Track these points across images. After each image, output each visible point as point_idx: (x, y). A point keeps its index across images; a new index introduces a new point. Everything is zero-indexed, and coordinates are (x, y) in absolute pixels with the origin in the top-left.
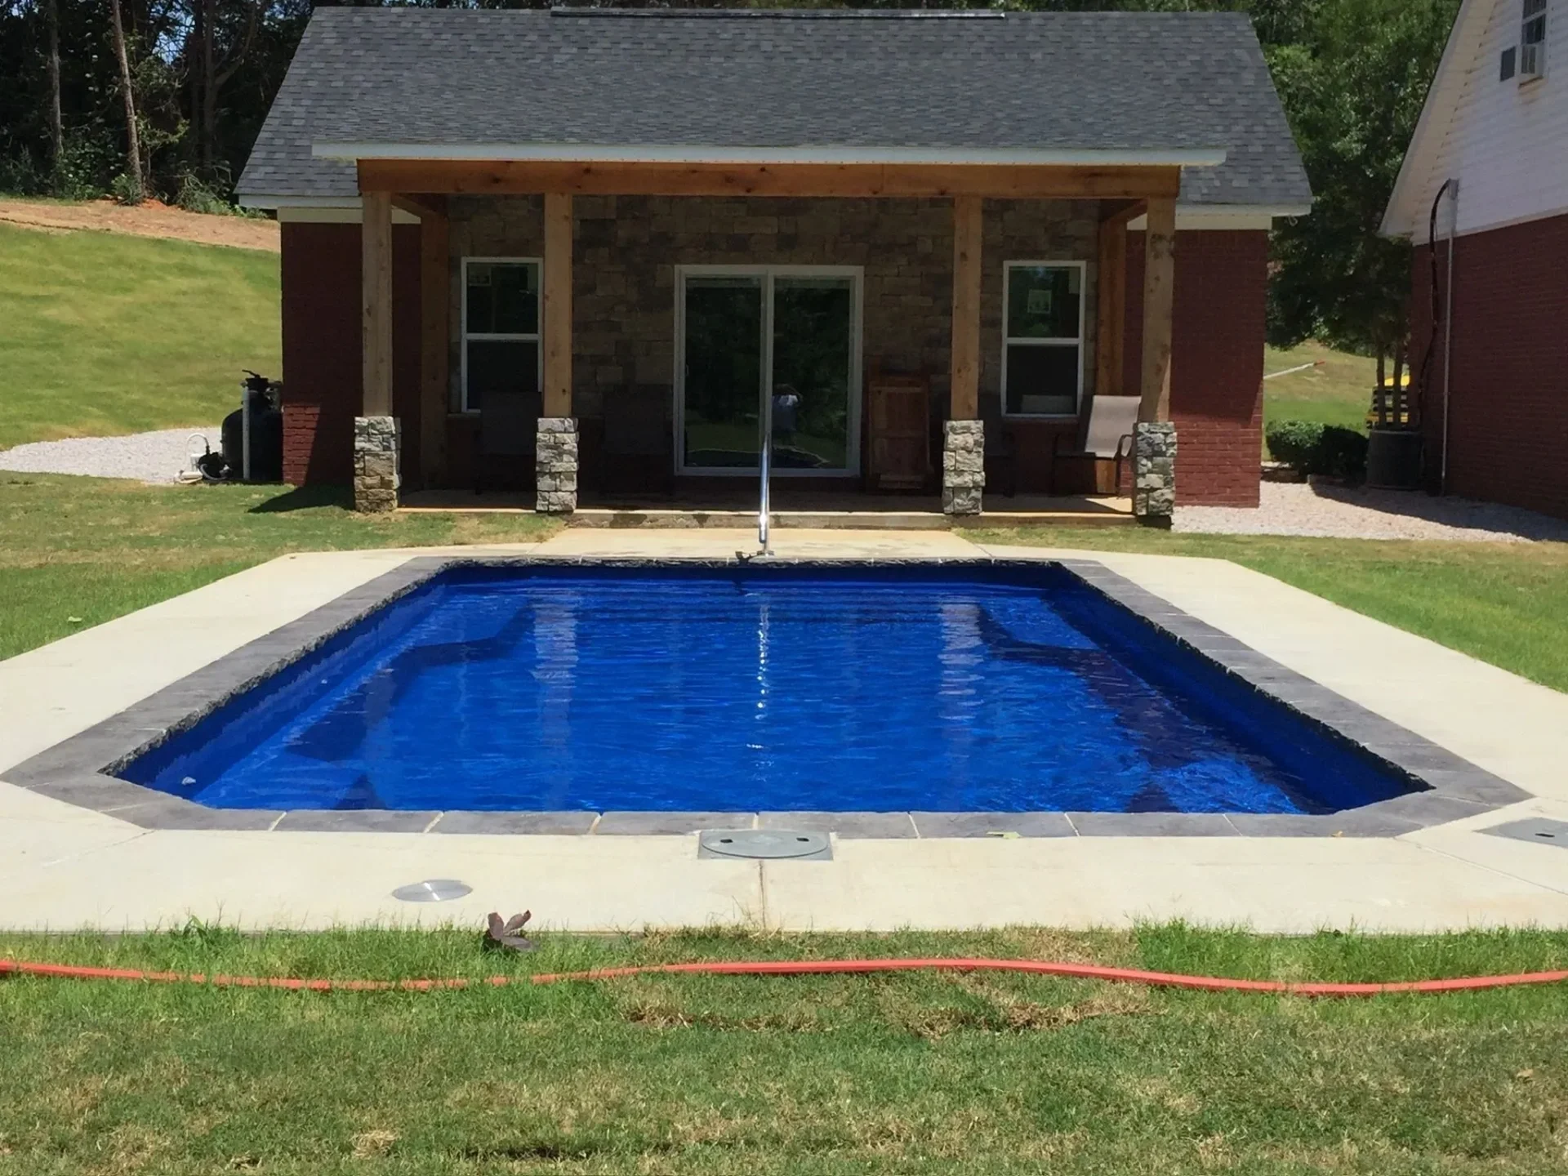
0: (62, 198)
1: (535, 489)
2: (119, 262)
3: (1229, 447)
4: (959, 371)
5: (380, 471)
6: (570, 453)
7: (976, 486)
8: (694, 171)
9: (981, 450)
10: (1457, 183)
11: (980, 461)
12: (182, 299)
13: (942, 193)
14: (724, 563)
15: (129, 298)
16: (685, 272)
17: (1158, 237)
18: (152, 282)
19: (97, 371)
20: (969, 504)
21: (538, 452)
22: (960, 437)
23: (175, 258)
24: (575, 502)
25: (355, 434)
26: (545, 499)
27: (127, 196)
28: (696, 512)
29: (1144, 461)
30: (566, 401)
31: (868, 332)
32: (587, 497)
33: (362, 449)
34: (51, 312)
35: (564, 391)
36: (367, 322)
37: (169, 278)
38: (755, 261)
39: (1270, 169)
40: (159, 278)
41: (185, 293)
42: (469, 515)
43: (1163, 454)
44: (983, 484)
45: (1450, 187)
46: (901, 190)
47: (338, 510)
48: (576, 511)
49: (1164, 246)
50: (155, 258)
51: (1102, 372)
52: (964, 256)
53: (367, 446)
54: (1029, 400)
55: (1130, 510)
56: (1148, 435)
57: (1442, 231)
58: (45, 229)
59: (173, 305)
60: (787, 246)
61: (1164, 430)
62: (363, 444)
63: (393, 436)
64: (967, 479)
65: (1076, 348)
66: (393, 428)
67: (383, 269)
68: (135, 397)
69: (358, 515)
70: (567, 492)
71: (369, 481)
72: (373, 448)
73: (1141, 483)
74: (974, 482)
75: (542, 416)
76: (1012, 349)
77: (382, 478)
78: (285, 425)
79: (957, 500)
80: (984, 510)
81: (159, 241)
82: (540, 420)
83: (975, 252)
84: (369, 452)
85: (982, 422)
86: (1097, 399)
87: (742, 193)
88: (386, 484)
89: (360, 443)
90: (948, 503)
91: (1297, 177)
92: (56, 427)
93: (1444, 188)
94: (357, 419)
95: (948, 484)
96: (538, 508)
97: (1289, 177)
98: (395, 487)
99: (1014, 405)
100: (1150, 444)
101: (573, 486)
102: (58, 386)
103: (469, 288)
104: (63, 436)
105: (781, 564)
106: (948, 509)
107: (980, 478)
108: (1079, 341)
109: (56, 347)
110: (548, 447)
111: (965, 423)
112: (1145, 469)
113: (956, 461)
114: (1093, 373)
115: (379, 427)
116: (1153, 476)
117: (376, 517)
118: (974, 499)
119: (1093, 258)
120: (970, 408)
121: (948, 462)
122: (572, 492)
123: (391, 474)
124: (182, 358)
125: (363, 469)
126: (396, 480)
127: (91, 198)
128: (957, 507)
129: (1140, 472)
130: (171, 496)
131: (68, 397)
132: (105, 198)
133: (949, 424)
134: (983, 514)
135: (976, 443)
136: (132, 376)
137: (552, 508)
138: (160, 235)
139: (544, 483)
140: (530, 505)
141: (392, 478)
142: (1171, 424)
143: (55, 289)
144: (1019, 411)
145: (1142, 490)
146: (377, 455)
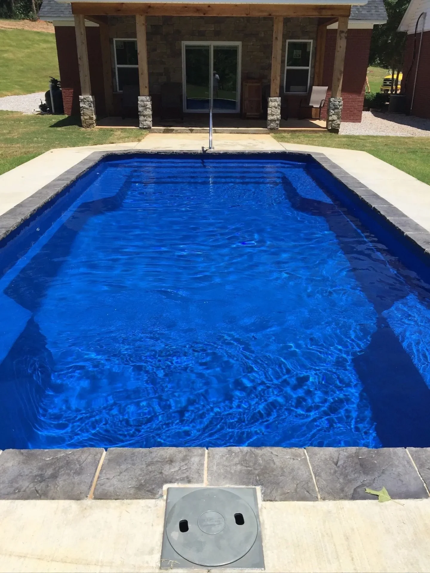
0: (15, 19)
1: (139, 120)
2: (27, 39)
3: (353, 103)
4: (274, 80)
5: (89, 114)
6: (149, 108)
7: (278, 120)
8: (186, 7)
9: (280, 107)
10: (426, 13)
11: (279, 111)
12: (44, 51)
13: (270, 15)
14: (198, 153)
15: (29, 51)
16: (185, 43)
17: (342, 32)
18: (36, 45)
19: (19, 74)
20: (275, 125)
21: (139, 108)
22: (273, 103)
23: (43, 37)
24: (151, 125)
25: (80, 102)
26: (142, 124)
27: (33, 19)
28: (190, 128)
29: (332, 111)
30: (146, 91)
31: (243, 65)
32: (155, 123)
33: (82, 107)
34: (5, 55)
35: (146, 87)
36: (80, 62)
37: (41, 44)
38: (207, 40)
39: (374, 8)
40: (37, 44)
41: (45, 49)
42: (118, 129)
43: (338, 109)
44: (280, 119)
45: (423, 15)
46: (256, 14)
47: (77, 127)
48: (152, 128)
49: (343, 35)
50: (37, 38)
51: (316, 77)
52: (276, 38)
53: (84, 105)
54: (292, 87)
55: (326, 127)
56: (334, 102)
57: (419, 30)
58: (5, 29)
59: (42, 52)
60: (217, 35)
61: (338, 100)
62: (82, 105)
63: (92, 102)
64: (275, 117)
65: (308, 70)
66: (92, 99)
67: (83, 43)
68: (30, 82)
69: (83, 129)
70: (149, 122)
71: (86, 117)
72: (86, 106)
73: (330, 118)
74: (277, 118)
75: (139, 96)
76: (288, 70)
77: (90, 117)
78: (63, 95)
79: (272, 124)
80: (280, 127)
81: (38, 32)
82: (139, 97)
83: (280, 37)
84: (84, 108)
85: (280, 98)
86: (315, 88)
87: (202, 15)
88: (91, 118)
89: (81, 105)
90: (269, 125)
91: (383, 11)
92: (4, 92)
93: (421, 15)
94: (80, 96)
95: (269, 119)
96: (140, 127)
97: (380, 10)
98: (94, 119)
99: (288, 89)
100: (334, 105)
101: (151, 119)
102: (7, 79)
103: (117, 50)
104: (6, 96)
105: (217, 153)
106: (269, 127)
107: (279, 117)
108: (309, 68)
109: (7, 66)
110: (142, 106)
111: (275, 98)
112: (332, 114)
113: (272, 111)
114: (313, 79)
115: (87, 99)
116: (334, 116)
117: (89, 130)
118: (277, 124)
119: (316, 40)
120: (277, 93)
121: (269, 112)
122: (150, 121)
123: (93, 115)
124: (44, 69)
125: (83, 113)
126: (94, 117)
127: (23, 19)
128: (272, 127)
129: (330, 114)
130: (28, 120)
131: (9, 82)
132: (27, 19)
133: (270, 98)
134: (280, 129)
135: (278, 105)
136: (29, 76)
137: (144, 127)
138: (39, 30)
139: (141, 118)
140: (137, 125)
141: (93, 116)
142: (341, 98)
143: (7, 48)
144: (289, 91)
145: (330, 121)
146: (87, 109)
